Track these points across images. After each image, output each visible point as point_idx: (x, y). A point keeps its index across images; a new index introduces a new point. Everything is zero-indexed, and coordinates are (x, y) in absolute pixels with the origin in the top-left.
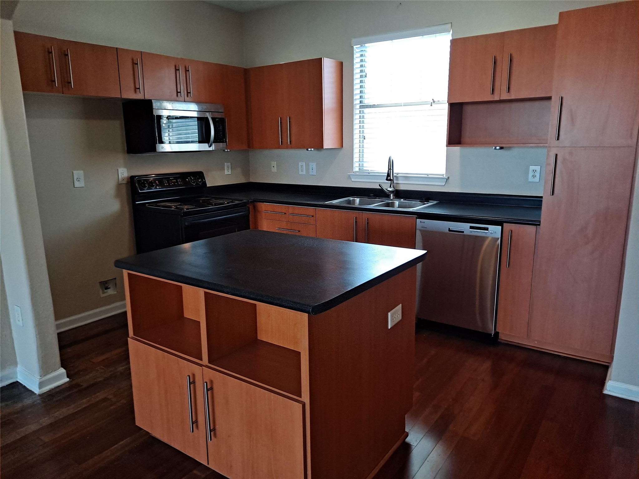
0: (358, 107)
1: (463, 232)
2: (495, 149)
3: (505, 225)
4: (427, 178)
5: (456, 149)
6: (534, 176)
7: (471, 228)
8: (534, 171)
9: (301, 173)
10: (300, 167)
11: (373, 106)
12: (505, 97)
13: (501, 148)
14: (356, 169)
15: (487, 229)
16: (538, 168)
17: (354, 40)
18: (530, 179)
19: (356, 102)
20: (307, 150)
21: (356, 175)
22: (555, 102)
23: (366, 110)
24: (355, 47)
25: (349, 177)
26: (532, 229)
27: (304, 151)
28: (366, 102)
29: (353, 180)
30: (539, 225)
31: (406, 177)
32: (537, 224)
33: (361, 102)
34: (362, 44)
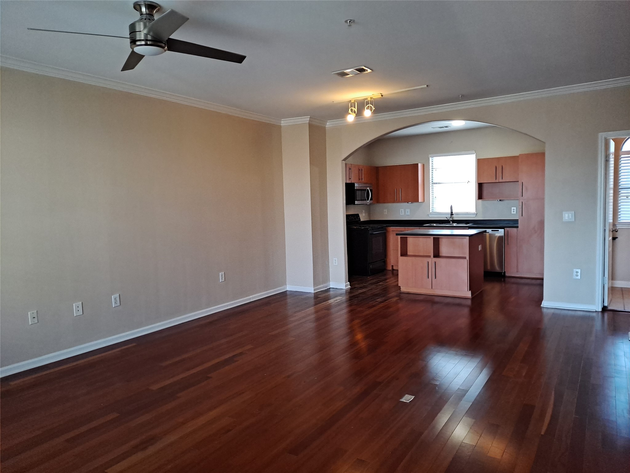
0: (431, 183)
1: (489, 233)
2: (498, 200)
3: (505, 228)
4: (467, 214)
5: (480, 201)
6: (514, 211)
7: (492, 231)
8: (514, 209)
9: (401, 214)
10: (401, 211)
11: (436, 183)
12: (501, 181)
13: (500, 200)
14: (431, 212)
15: (498, 231)
16: (515, 208)
17: (430, 155)
18: (512, 213)
19: (431, 181)
20: (408, 203)
21: (431, 214)
22: (520, 183)
23: (434, 185)
24: (430, 158)
25: (428, 215)
26: (515, 229)
27: (406, 204)
28: (434, 181)
29: (430, 216)
30: (518, 228)
31: (457, 214)
32: (517, 227)
33: (432, 181)
34: (432, 157)
